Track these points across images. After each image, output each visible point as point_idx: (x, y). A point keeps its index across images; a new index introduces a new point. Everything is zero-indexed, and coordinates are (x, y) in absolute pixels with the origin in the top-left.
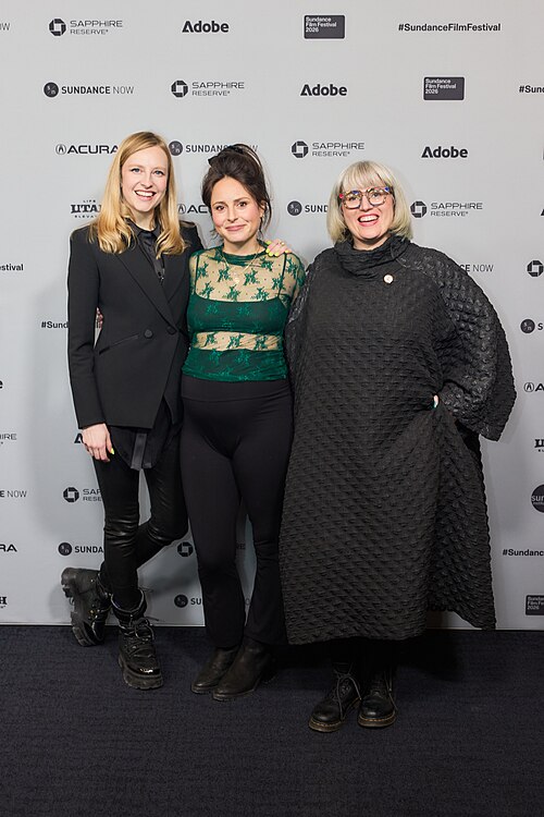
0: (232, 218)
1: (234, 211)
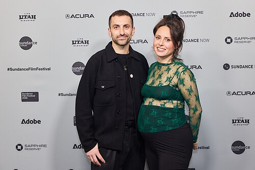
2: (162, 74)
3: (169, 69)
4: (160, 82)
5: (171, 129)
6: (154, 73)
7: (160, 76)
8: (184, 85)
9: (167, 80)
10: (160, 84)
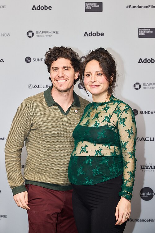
0: (93, 80)
1: (95, 77)
2: (99, 113)
3: (107, 108)
4: (96, 121)
5: (108, 179)
6: (89, 113)
7: (97, 116)
8: (124, 125)
9: (105, 119)
10: (96, 123)
